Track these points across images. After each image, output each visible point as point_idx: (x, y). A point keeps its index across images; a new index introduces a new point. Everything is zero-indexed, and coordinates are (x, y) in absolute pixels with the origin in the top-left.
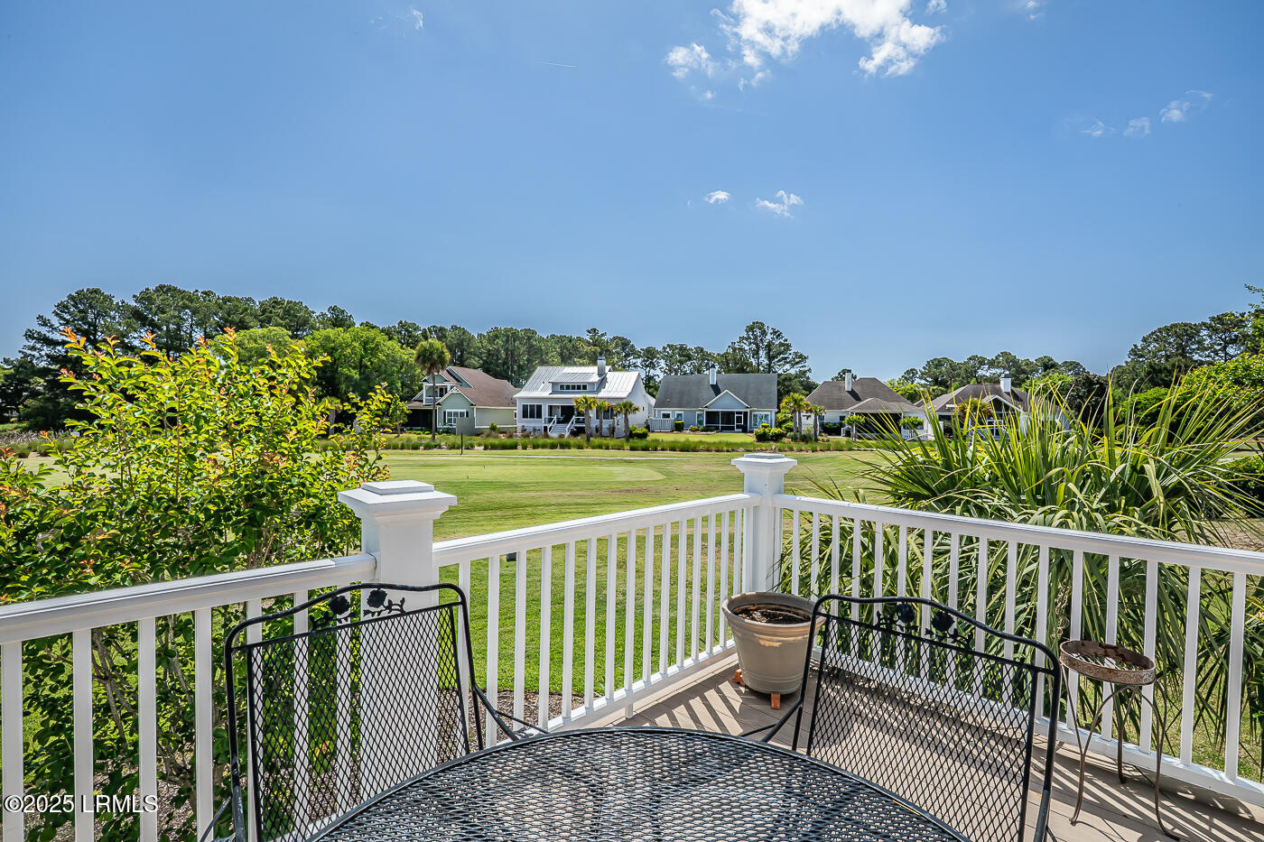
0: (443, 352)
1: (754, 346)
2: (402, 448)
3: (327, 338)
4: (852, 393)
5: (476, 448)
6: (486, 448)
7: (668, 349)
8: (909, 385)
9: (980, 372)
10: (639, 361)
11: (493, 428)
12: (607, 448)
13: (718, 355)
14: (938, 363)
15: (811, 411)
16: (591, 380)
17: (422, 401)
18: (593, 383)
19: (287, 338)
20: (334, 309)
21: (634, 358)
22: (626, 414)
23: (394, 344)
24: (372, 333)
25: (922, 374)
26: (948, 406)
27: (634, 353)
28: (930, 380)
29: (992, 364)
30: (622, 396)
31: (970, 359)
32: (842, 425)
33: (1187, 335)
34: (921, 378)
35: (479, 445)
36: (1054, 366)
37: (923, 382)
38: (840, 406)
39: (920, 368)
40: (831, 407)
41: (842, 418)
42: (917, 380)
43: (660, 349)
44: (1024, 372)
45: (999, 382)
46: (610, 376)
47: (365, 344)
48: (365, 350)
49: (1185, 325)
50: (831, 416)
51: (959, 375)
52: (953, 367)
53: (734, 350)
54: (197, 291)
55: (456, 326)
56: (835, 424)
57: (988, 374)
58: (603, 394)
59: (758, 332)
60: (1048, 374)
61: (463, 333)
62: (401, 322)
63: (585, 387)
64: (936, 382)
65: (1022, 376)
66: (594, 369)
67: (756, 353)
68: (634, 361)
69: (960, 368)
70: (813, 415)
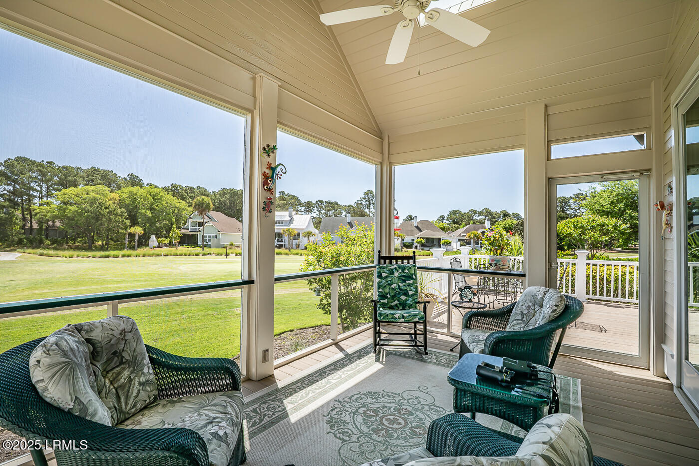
0: (209, 203)
1: (368, 203)
2: (189, 255)
3: (131, 193)
4: (417, 227)
5: (231, 255)
6: (236, 255)
7: (319, 203)
8: (441, 224)
9: (474, 218)
10: (303, 209)
11: (231, 245)
12: (301, 255)
13: (346, 206)
14: (455, 213)
15: (399, 236)
16: (285, 219)
17: (188, 229)
18: (286, 221)
19: (108, 192)
20: (131, 175)
21: (300, 207)
22: (308, 238)
23: (169, 196)
24: (156, 190)
25: (447, 218)
26: (462, 234)
27: (300, 204)
28: (451, 221)
29: (480, 214)
30: (303, 228)
31: (470, 211)
32: (413, 243)
33: (565, 202)
34: (447, 220)
35: (232, 253)
36: (508, 215)
37: (448, 222)
38: (412, 234)
39: (446, 214)
40: (408, 235)
41: (413, 240)
42: (445, 221)
43: (314, 202)
44: (495, 218)
45: (484, 223)
46: (295, 217)
47: (154, 196)
48: (154, 200)
49: (564, 198)
50: (408, 240)
51: (465, 219)
52: (462, 215)
53: (358, 204)
54: (43, 161)
55: (199, 187)
56: (409, 243)
57: (478, 219)
58: (292, 226)
59: (370, 196)
60: (505, 219)
61: (205, 191)
62: (173, 184)
63: (282, 223)
64: (454, 222)
65: (494, 220)
66: (287, 213)
67: (369, 207)
68: (300, 208)
69: (465, 215)
70: (400, 238)
